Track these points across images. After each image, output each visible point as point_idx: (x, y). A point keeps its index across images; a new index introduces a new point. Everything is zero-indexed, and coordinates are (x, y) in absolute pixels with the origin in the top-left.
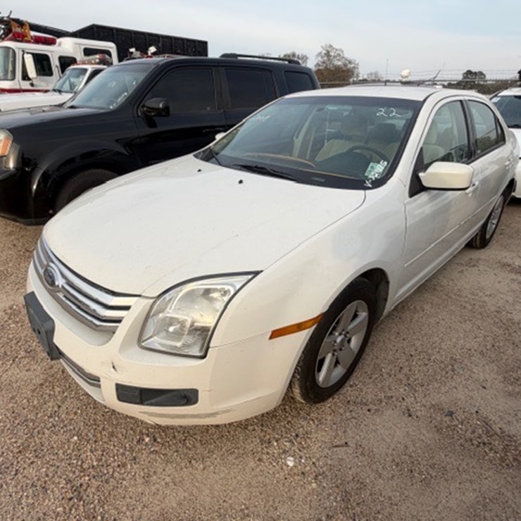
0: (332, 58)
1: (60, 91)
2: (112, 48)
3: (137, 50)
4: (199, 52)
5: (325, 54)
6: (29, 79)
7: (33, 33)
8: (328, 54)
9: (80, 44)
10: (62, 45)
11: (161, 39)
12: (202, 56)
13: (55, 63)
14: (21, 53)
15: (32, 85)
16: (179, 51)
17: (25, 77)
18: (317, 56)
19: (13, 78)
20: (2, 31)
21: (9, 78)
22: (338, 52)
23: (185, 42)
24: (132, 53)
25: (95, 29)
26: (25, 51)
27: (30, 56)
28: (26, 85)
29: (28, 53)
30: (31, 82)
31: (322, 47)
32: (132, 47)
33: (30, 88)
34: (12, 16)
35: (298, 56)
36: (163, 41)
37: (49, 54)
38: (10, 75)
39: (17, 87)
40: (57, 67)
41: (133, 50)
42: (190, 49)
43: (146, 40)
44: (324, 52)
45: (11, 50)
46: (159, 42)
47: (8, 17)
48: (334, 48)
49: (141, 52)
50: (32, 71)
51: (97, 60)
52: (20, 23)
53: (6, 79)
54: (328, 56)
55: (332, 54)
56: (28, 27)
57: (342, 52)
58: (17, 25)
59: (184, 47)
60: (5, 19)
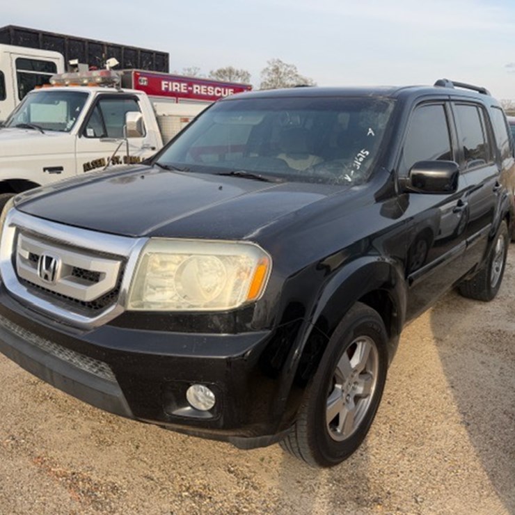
0: (282, 75)
2: (58, 59)
4: (157, 65)
5: (274, 70)
8: (276, 70)
11: (106, 48)
12: (160, 71)
16: (130, 64)
18: (263, 72)
22: (289, 69)
23: (139, 54)
24: (74, 66)
31: (269, 62)
35: (237, 71)
36: (108, 50)
41: (74, 62)
42: (144, 63)
43: (84, 49)
44: (271, 68)
46: (103, 51)
48: (284, 64)
54: (277, 73)
55: (282, 70)
57: (295, 68)
59: (137, 59)
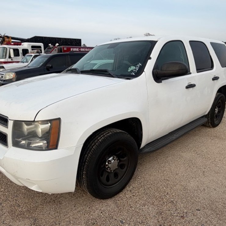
1: (23, 62)
2: (42, 45)
3: (52, 44)
6: (11, 58)
7: (12, 40)
9: (30, 45)
10: (24, 45)
13: (21, 52)
14: (9, 49)
15: (12, 60)
16: (69, 43)
17: (10, 57)
19: (6, 58)
20: (1, 40)
21: (4, 58)
23: (72, 40)
24: (49, 46)
25: (36, 38)
26: (11, 48)
27: (12, 50)
28: (10, 60)
29: (12, 49)
30: (11, 59)
32: (50, 44)
33: (11, 61)
34: (5, 35)
37: (19, 49)
38: (4, 57)
39: (7, 61)
40: (21, 53)
41: (50, 45)
42: (74, 43)
43: (56, 41)
45: (6, 48)
46: (61, 40)
47: (4, 35)
49: (53, 45)
50: (12, 55)
51: (36, 52)
52: (8, 37)
53: (3, 58)
56: (11, 38)
58: (6, 38)
59: (71, 42)
60: (2, 36)
